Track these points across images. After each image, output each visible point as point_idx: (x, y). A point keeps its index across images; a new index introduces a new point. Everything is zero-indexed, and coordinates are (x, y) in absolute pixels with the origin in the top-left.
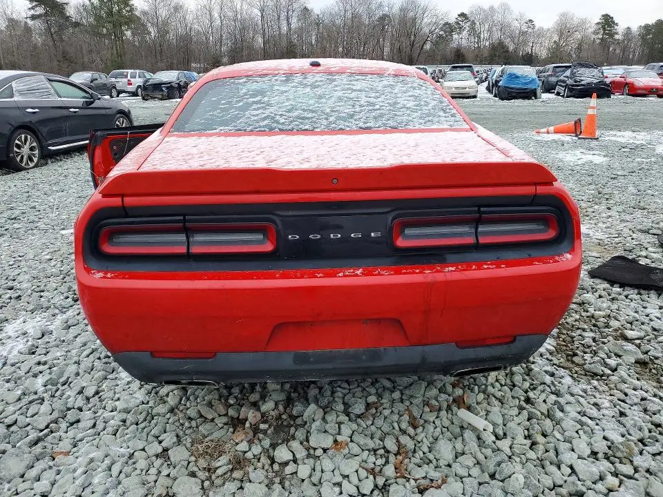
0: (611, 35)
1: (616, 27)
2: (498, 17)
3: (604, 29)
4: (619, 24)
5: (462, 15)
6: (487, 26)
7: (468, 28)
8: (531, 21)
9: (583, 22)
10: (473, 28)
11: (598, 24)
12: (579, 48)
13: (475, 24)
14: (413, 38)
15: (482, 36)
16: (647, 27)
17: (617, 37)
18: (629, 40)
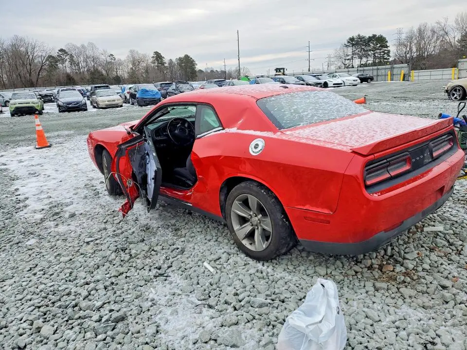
0: (163, 64)
1: (164, 59)
2: (89, 53)
3: (158, 61)
4: (165, 57)
5: (61, 50)
6: (82, 59)
7: (68, 60)
8: (112, 55)
9: (144, 56)
10: (72, 60)
11: (153, 57)
12: (147, 72)
13: (73, 57)
14: (28, 67)
15: (80, 65)
16: (180, 59)
17: (166, 65)
18: (173, 67)
